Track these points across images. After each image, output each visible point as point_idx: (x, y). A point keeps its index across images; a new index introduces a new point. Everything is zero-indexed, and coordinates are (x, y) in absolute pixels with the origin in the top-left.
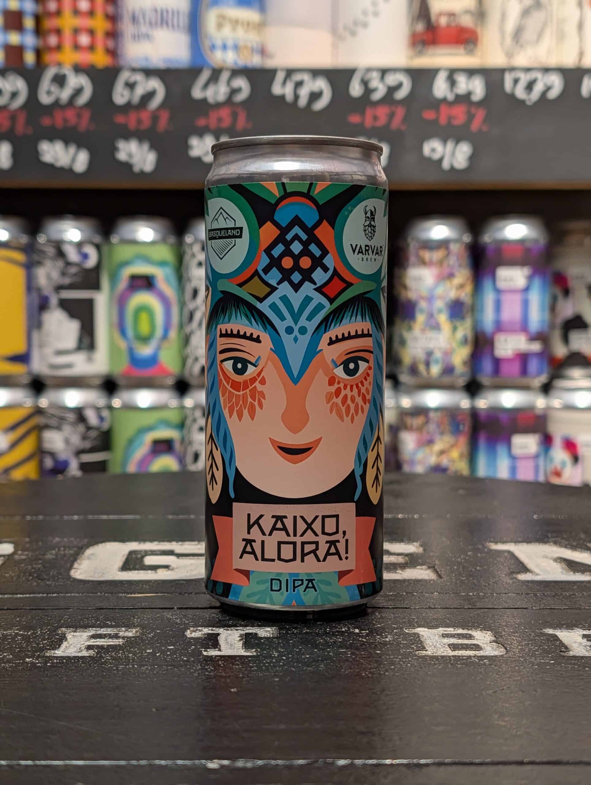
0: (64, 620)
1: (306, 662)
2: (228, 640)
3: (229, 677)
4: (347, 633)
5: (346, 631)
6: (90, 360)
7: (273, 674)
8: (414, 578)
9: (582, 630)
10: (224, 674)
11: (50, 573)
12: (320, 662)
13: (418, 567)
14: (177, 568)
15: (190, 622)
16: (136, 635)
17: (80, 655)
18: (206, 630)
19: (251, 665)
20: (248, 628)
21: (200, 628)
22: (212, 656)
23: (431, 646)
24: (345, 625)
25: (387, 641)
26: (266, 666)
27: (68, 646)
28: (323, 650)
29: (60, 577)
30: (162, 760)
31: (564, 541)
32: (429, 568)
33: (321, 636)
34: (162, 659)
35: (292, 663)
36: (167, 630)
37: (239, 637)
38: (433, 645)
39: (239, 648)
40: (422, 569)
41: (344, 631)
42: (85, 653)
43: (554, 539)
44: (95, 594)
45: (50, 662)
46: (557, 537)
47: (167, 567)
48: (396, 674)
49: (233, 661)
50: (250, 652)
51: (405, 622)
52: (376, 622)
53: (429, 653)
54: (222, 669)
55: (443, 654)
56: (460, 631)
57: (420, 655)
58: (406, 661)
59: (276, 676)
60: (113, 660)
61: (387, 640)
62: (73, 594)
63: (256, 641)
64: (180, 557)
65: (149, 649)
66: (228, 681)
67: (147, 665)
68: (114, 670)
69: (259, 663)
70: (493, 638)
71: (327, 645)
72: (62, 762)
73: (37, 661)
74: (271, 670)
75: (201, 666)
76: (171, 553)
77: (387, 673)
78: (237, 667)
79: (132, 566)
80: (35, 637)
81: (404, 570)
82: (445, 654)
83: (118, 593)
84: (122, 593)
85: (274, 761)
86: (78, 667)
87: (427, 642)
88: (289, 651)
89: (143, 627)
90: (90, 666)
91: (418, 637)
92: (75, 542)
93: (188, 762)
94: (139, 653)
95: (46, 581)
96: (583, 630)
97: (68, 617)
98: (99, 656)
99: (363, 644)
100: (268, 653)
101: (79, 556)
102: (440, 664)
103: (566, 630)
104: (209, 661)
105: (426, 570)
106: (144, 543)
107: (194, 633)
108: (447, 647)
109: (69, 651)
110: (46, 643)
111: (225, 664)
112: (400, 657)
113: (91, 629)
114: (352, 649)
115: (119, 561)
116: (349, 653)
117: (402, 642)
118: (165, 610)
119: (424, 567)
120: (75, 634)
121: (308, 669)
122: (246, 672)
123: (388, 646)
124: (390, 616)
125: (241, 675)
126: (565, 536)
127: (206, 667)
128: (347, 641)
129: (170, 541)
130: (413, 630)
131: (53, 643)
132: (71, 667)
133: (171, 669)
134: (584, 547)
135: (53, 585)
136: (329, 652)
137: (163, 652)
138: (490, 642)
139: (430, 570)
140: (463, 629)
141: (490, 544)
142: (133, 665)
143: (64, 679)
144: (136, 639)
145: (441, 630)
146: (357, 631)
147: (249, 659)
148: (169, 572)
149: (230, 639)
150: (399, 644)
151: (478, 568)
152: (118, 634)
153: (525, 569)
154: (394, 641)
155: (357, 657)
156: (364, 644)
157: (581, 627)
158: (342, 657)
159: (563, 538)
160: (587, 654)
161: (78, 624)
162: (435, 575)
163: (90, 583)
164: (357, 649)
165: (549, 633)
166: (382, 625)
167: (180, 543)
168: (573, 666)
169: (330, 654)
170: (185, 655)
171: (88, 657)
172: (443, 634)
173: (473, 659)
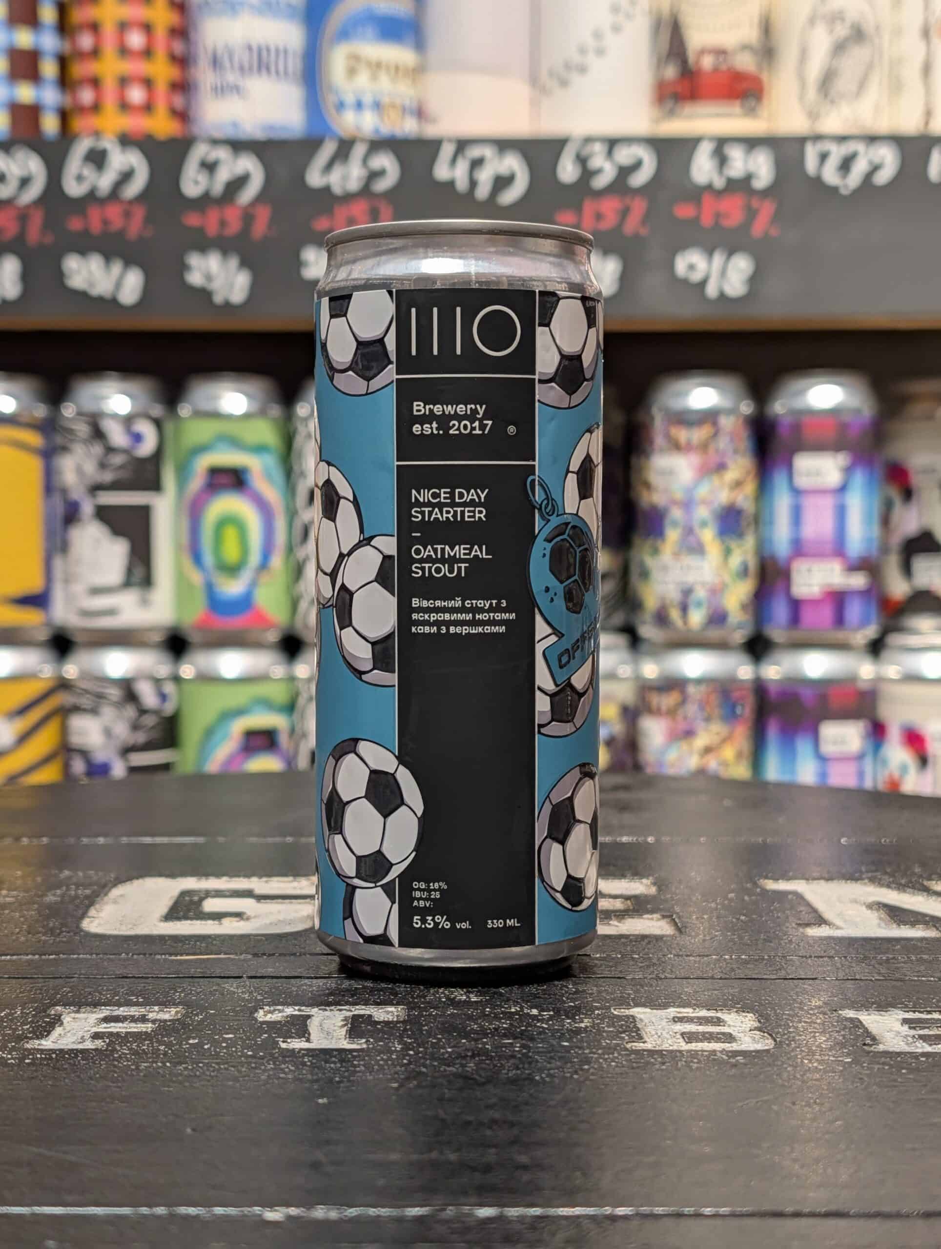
0: (63, 996)
1: (446, 1059)
2: (325, 1026)
3: (317, 1081)
4: (519, 1015)
5: (517, 1013)
6: (145, 602)
7: (389, 1076)
8: (637, 933)
9: (902, 1012)
10: (309, 1077)
11: (48, 924)
12: (468, 1058)
13: (645, 916)
14: (255, 917)
15: (265, 998)
16: (176, 1018)
17: (80, 1047)
18: (290, 1011)
19: (355, 1062)
20: (357, 1007)
21: (280, 1007)
22: (294, 1049)
23: (652, 1036)
24: (516, 1003)
25: (582, 1027)
26: (379, 1065)
27: (62, 1033)
28: (476, 1040)
29: (64, 929)
30: (189, 1206)
31: (886, 877)
32: (664, 917)
33: (476, 1019)
34: (213, 1053)
35: (422, 1061)
36: (227, 1010)
37: (342, 1020)
38: (657, 1034)
39: (340, 1037)
40: (652, 919)
41: (512, 1013)
42: (89, 1045)
43: (870, 875)
44: (117, 956)
45: (31, 1057)
46: (876, 871)
47: (239, 915)
48: (591, 1077)
49: (328, 1057)
50: (358, 1044)
51: (613, 1000)
52: (568, 998)
53: (649, 1046)
54: (307, 1068)
55: (671, 1048)
56: (703, 1013)
57: (634, 1048)
58: (609, 1058)
59: (394, 1080)
60: (133, 1054)
61: (583, 1025)
62: (81, 956)
63: (369, 1027)
64: (262, 901)
65: (194, 1038)
66: (315, 1087)
67: (186, 1063)
68: (133, 1070)
69: (371, 1060)
70: (757, 1024)
71: (484, 1033)
72: (27, 1208)
73: (9, 1056)
74: (386, 1071)
75: (274, 1064)
76: (248, 894)
77: (575, 1076)
78: (332, 1065)
79: (181, 913)
80: (11, 1020)
81: (623, 921)
82: (675, 1048)
83: (155, 955)
84: (162, 954)
85: (374, 1210)
86: (75, 1065)
87: (646, 1030)
88: (420, 1041)
89: (187, 1005)
90: (94, 1063)
91: (632, 1022)
92: (95, 878)
93: (231, 1211)
94: (176, 1044)
95: (40, 935)
96: (905, 1011)
97: (69, 989)
98: (110, 1048)
99: (543, 1032)
100: (386, 1044)
101: (98, 899)
102: (663, 1063)
103: (876, 1012)
104: (289, 1057)
105: (658, 920)
106: (206, 879)
107: (269, 1015)
108: (678, 1036)
109: (65, 1042)
110: (28, 1029)
111: (314, 1061)
112: (600, 1051)
113: (103, 1008)
114: (522, 1039)
115: (164, 905)
116: (518, 1045)
117: (606, 1028)
118: (225, 980)
119: (655, 916)
120: (77, 1015)
121: (447, 1069)
122: (346, 1074)
123: (583, 1035)
124: (592, 990)
125: (337, 1079)
126: (888, 870)
127: (283, 1066)
128: (516, 1027)
129: (248, 876)
130: (627, 1011)
131: (38, 1029)
132: (63, 1065)
133: (225, 1069)
134: (917, 886)
135: (51, 942)
136: (486, 1043)
137: (215, 1043)
138: (750, 1030)
139: (665, 920)
140: (709, 1010)
141: (766, 881)
142: (164, 1063)
143: (50, 1083)
144: (174, 1024)
145: (672, 1011)
146: (535, 1012)
147: (355, 1054)
148: (242, 923)
149: (327, 1024)
150: (600, 1032)
151: (743, 918)
152: (144, 1016)
153: (821, 921)
154: (593, 1027)
155: (529, 1052)
156: (546, 1033)
157: (902, 1007)
158: (505, 1051)
159: (886, 873)
160: (907, 1049)
161: (83, 1000)
162: (673, 928)
163: (112, 940)
164: (532, 1039)
165: (848, 1016)
166: (577, 1003)
167: (264, 879)
168: (881, 1066)
169: (487, 1046)
170: (249, 1048)
171: (93, 1050)
172: (674, 1018)
173: (719, 1054)
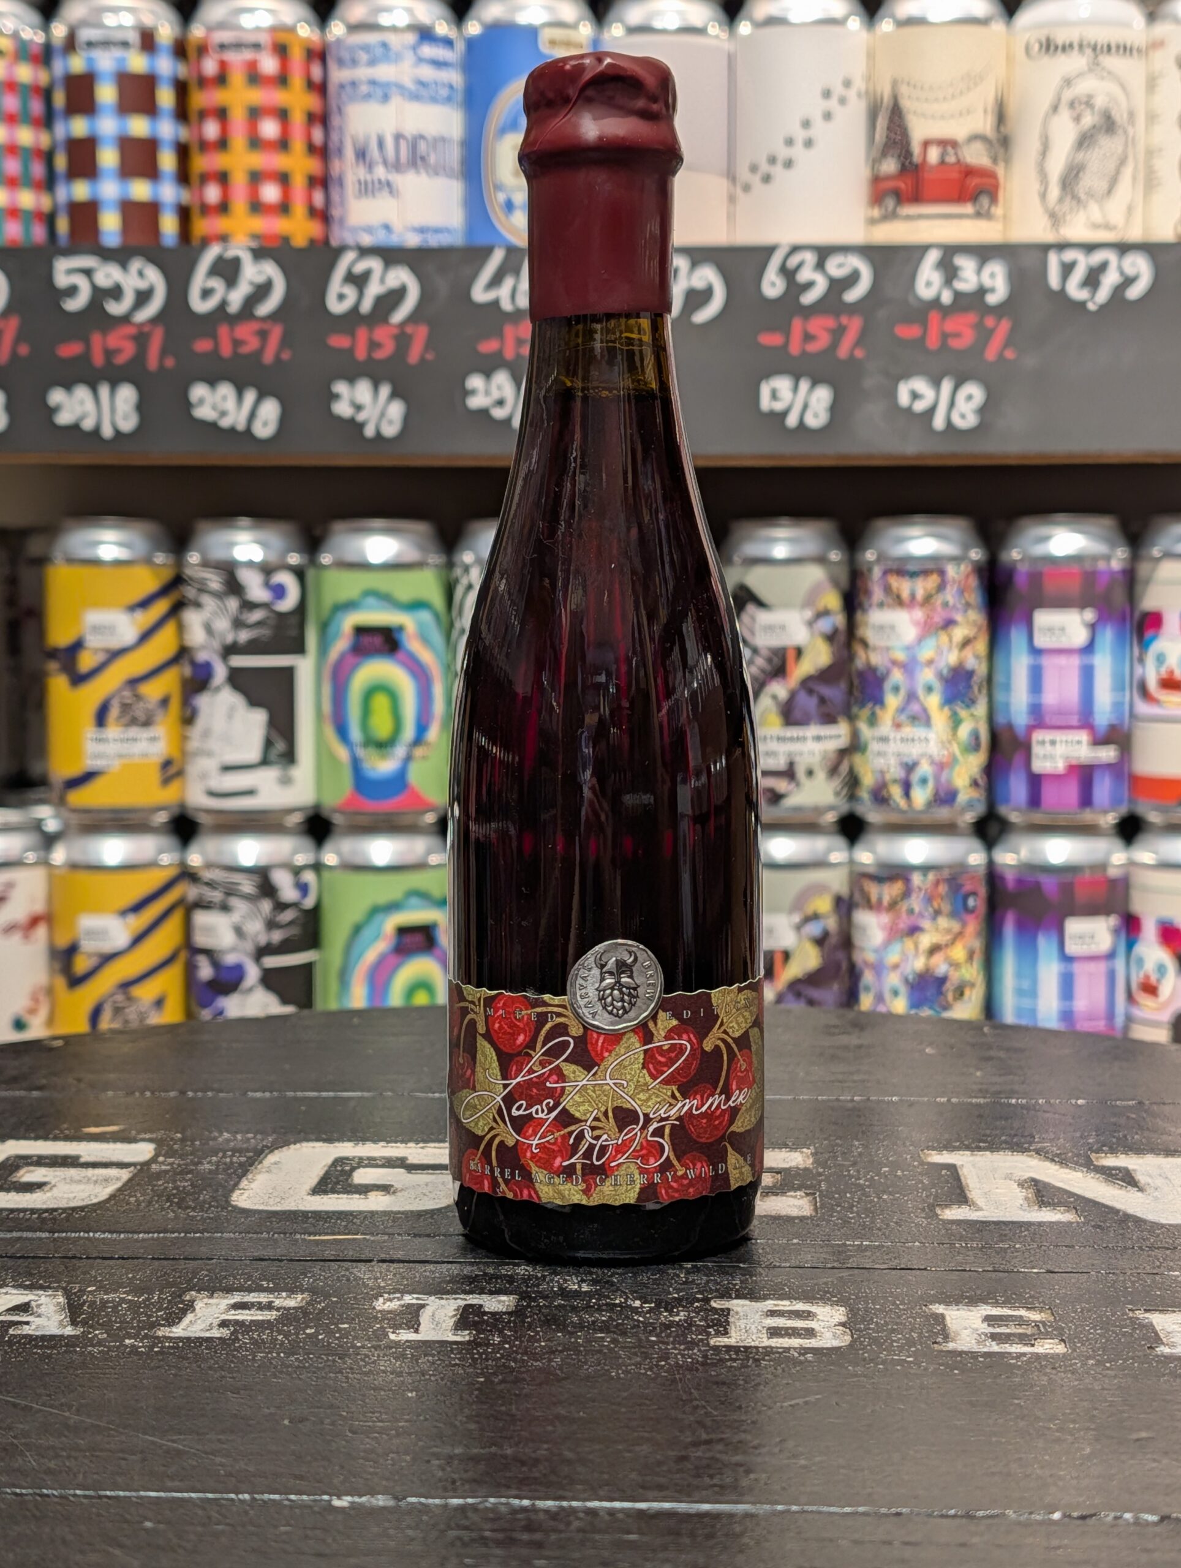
0: (199, 1280)
2: (436, 1317)
4: (623, 1306)
5: (620, 1305)
9: (990, 1308)
15: (388, 1285)
16: (300, 1305)
17: (208, 1335)
18: (408, 1299)
20: (472, 1296)
21: (399, 1295)
22: (398, 1342)
23: (738, 1329)
24: (624, 1293)
25: (675, 1321)
27: (193, 1319)
28: (571, 1334)
29: (213, 1204)
32: (807, 1194)
33: (579, 1311)
34: (325, 1344)
36: (349, 1298)
37: (455, 1310)
38: (745, 1328)
39: (446, 1328)
40: (795, 1197)
41: (616, 1304)
42: (216, 1333)
45: (160, 1345)
47: (386, 1188)
50: (460, 1336)
51: (718, 1291)
52: (674, 1289)
53: (729, 1342)
54: (406, 1361)
55: (751, 1344)
56: (802, 1305)
57: (711, 1344)
58: (688, 1354)
59: (481, 1374)
60: (253, 1344)
61: (677, 1319)
63: (476, 1318)
64: (412, 1171)
65: (311, 1328)
67: (298, 1353)
68: (249, 1360)
69: (466, 1353)
70: (844, 1319)
71: (581, 1326)
73: (140, 1344)
76: (400, 1163)
79: (330, 1186)
80: (148, 1306)
82: (756, 1344)
84: (302, 1234)
86: (196, 1354)
87: (737, 1323)
88: (519, 1333)
89: (313, 1291)
90: (215, 1353)
91: (725, 1316)
92: (253, 1143)
93: (305, 1498)
94: (294, 1334)
96: (992, 1307)
97: (206, 1273)
98: (233, 1337)
99: (636, 1326)
100: (486, 1338)
101: (252, 1167)
103: (965, 1308)
104: (392, 1349)
105: (801, 1198)
106: (363, 1144)
107: (388, 1304)
108: (765, 1331)
109: (191, 1329)
110: (162, 1314)
112: (682, 1347)
113: (235, 1293)
114: (614, 1332)
115: (314, 1176)
116: (609, 1340)
117: (697, 1322)
118: (358, 1264)
120: (210, 1301)
122: (440, 1367)
123: (673, 1329)
124: (701, 1279)
125: (429, 1373)
127: (385, 1358)
128: (614, 1320)
130: (727, 1303)
131: (171, 1316)
132: (187, 1354)
133: (332, 1360)
135: (199, 1217)
136: (580, 1337)
137: (330, 1333)
138: (835, 1326)
139: (808, 1198)
140: (804, 1302)
142: (279, 1353)
144: (295, 1313)
145: (769, 1304)
146: (637, 1303)
147: (452, 1347)
148: (388, 1198)
149: (439, 1314)
150: (691, 1325)
151: (885, 1197)
152: (273, 1302)
153: (962, 1199)
154: (685, 1321)
156: (639, 1326)
157: (992, 1303)
160: (976, 1348)
161: (218, 1285)
162: (811, 1208)
164: (624, 1333)
165: (936, 1311)
166: (681, 1294)
169: (579, 1341)
170: (360, 1338)
171: (217, 1338)
172: (770, 1310)
173: (792, 1351)
